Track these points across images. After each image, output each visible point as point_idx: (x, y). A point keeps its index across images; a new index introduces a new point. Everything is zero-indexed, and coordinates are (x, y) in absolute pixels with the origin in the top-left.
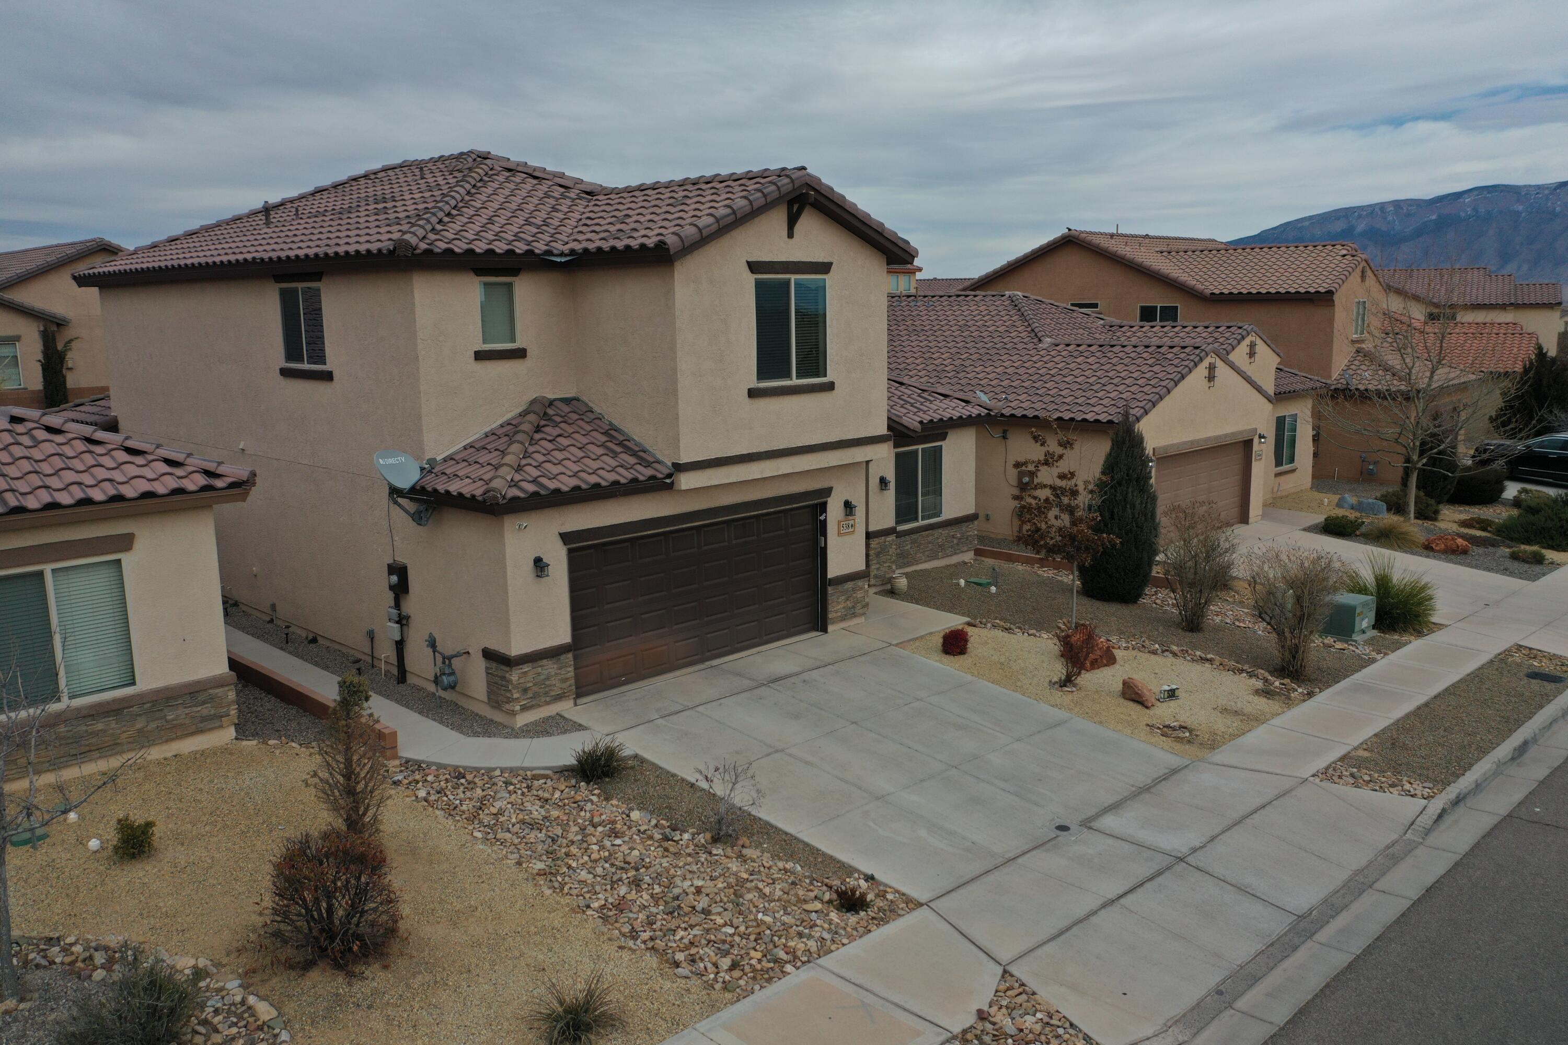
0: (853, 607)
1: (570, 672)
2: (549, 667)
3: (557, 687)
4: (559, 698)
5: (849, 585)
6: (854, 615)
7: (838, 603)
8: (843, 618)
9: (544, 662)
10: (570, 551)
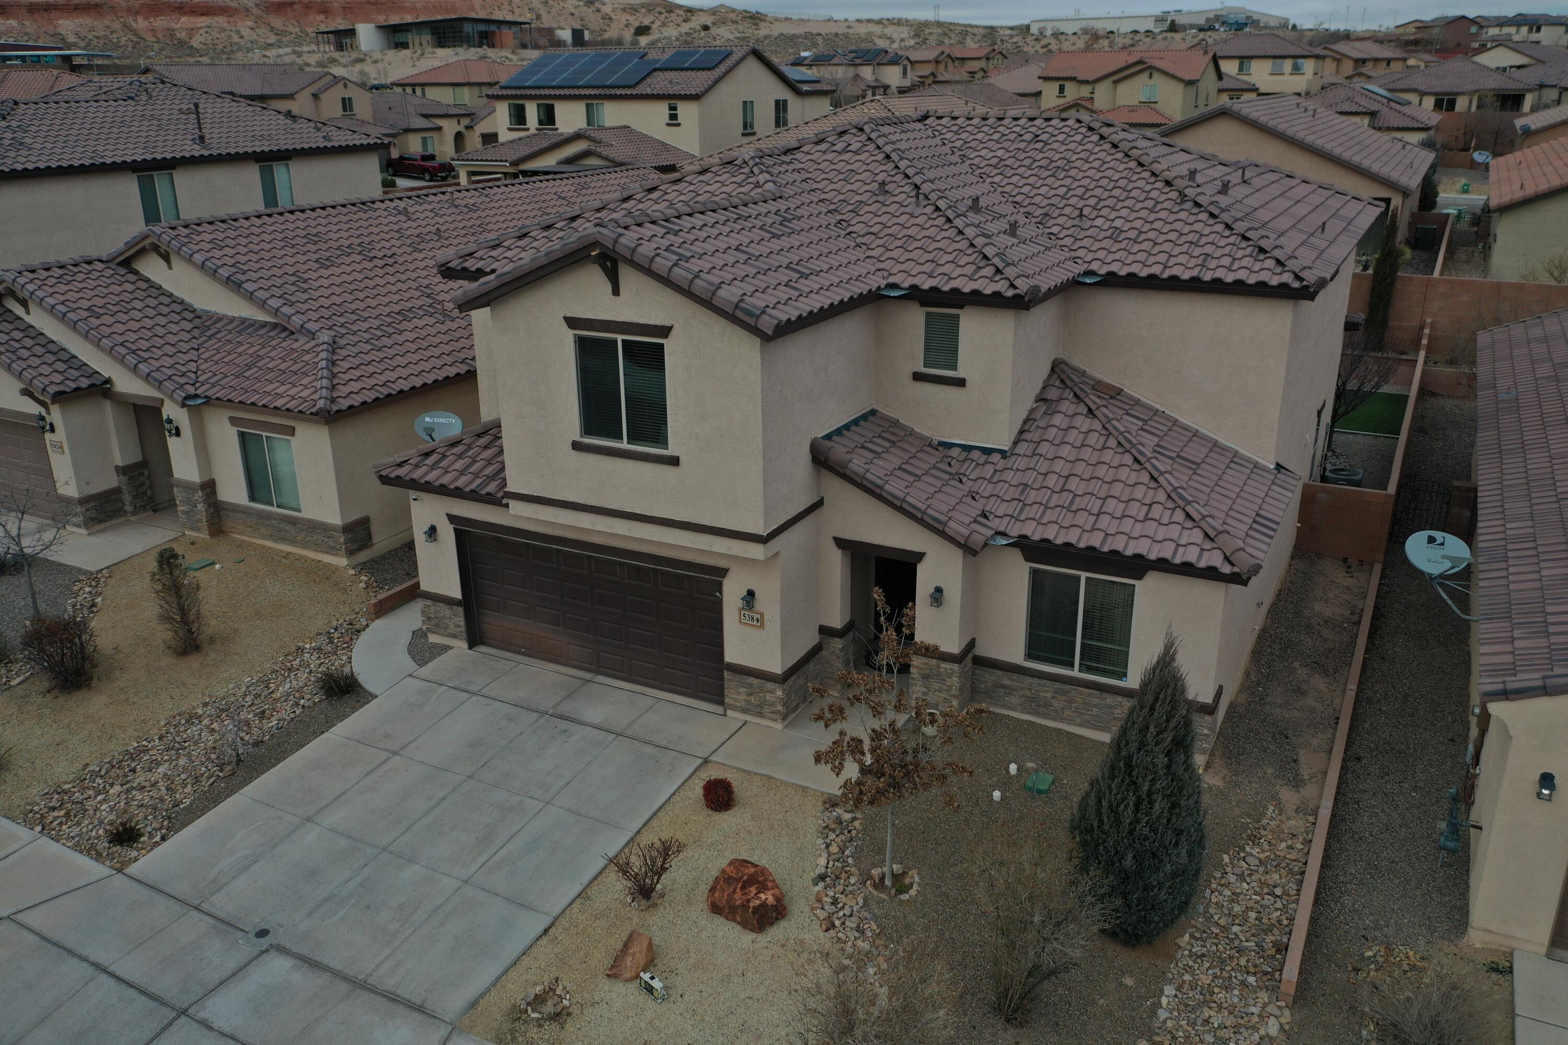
0: (760, 706)
1: (461, 621)
2: (445, 610)
3: (452, 629)
4: (454, 636)
5: (756, 682)
6: (760, 715)
7: (738, 693)
8: (744, 711)
9: (442, 605)
10: (456, 530)
